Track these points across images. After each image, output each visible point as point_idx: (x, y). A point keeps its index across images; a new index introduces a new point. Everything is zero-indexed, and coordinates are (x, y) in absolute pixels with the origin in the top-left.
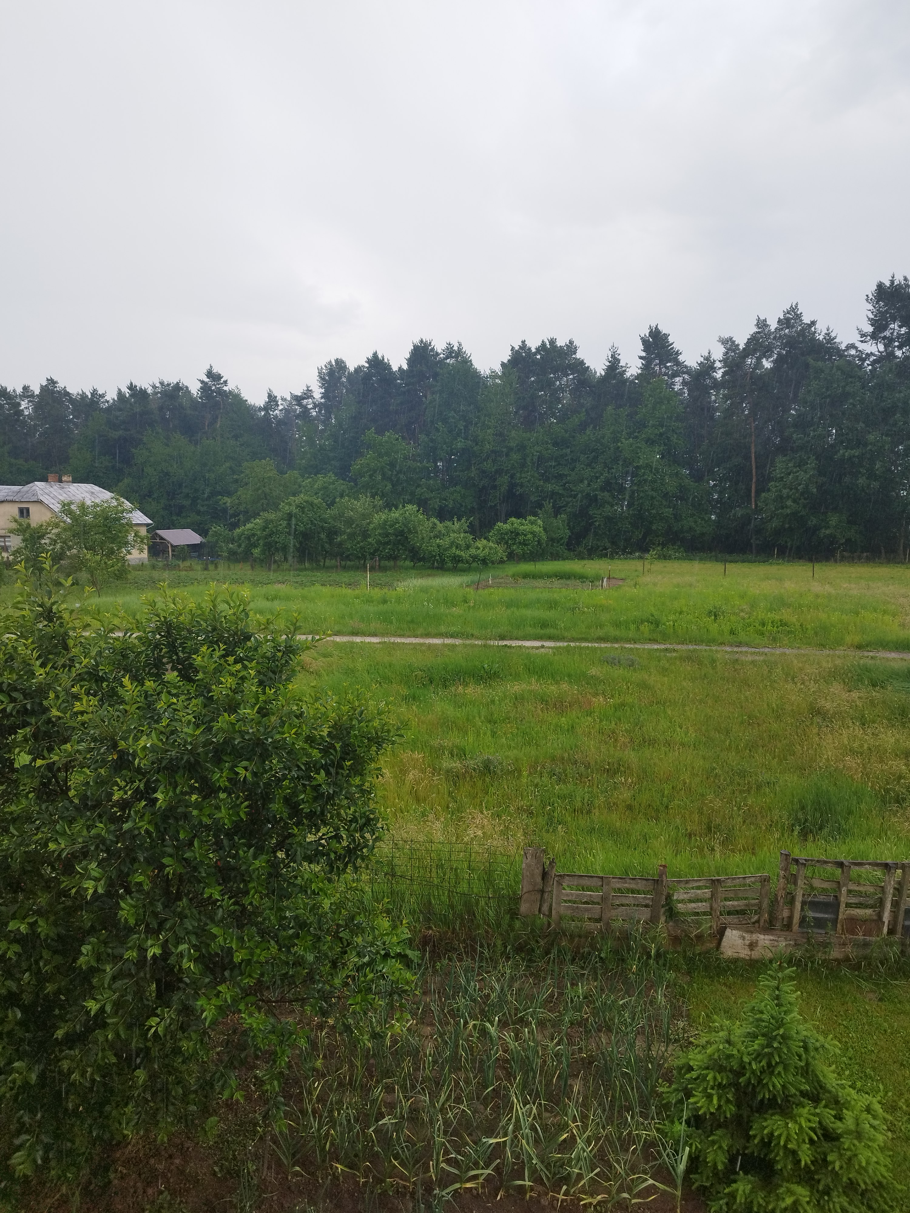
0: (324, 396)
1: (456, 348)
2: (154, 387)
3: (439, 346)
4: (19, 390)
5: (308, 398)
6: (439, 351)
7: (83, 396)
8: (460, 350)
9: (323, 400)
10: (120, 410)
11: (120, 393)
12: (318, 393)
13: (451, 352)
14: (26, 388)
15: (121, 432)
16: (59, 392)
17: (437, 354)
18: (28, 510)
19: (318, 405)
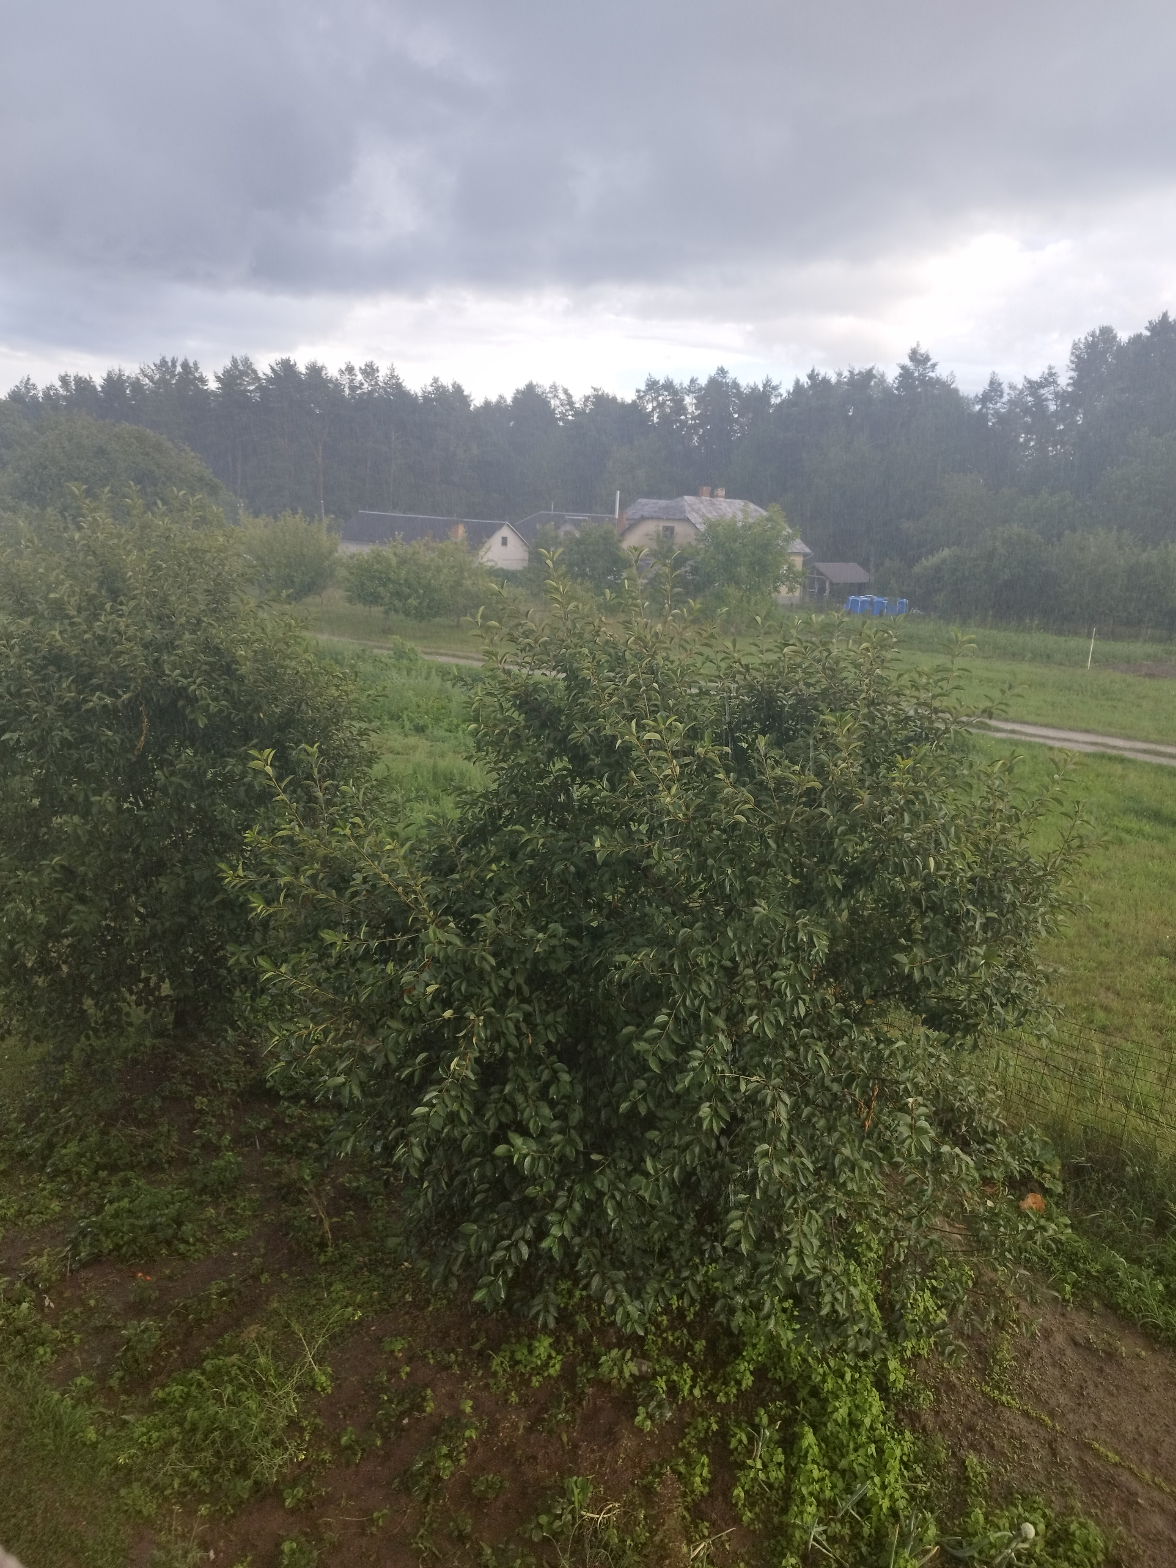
2: (841, 376)
5: (1049, 385)
7: (754, 389)
9: (1070, 389)
10: (794, 405)
11: (798, 385)
14: (693, 381)
15: (791, 434)
16: (727, 384)
18: (672, 529)
19: (1061, 397)
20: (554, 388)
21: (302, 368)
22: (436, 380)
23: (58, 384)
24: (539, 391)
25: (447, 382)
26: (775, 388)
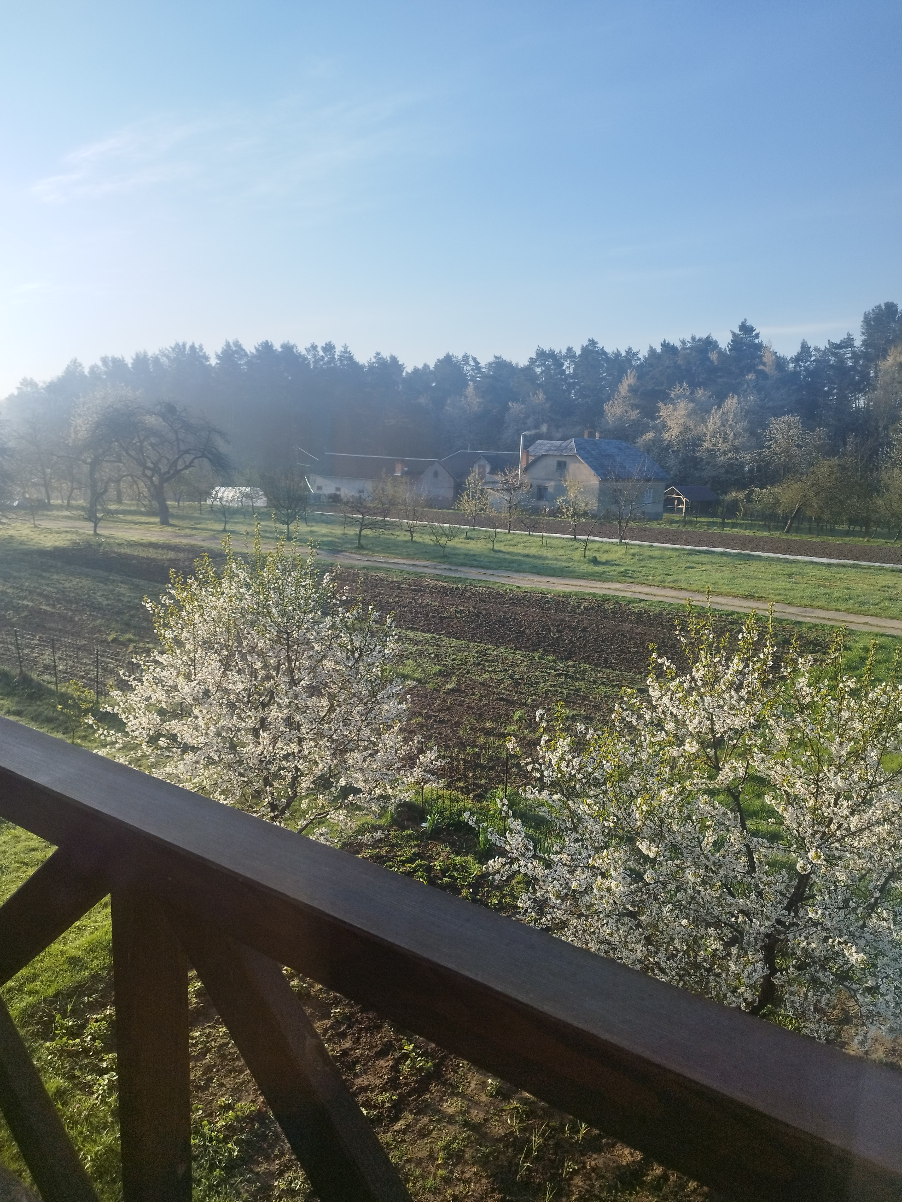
9: (863, 349)
10: (651, 366)
18: (565, 463)
22: (378, 354)
24: (455, 360)
25: (386, 355)
26: (636, 354)
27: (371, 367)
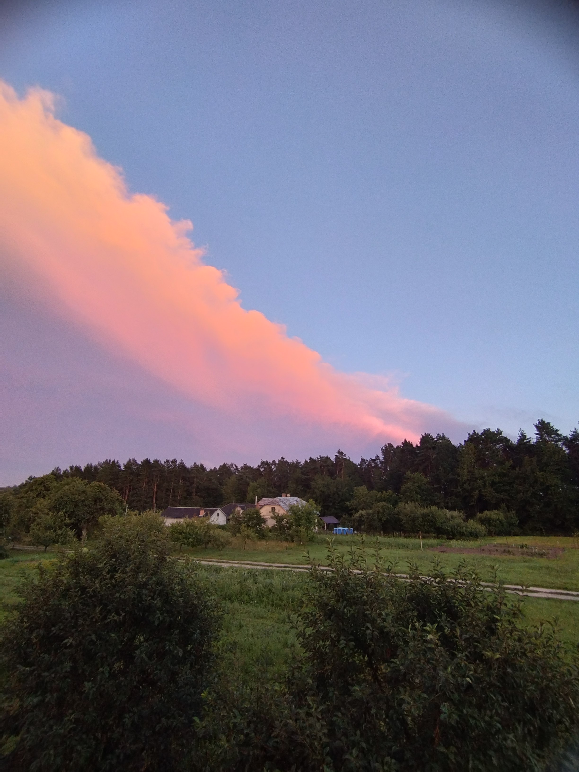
0: (384, 458)
1: (442, 436)
2: (318, 458)
3: (434, 436)
4: (271, 462)
5: (377, 460)
6: (434, 437)
7: (293, 463)
8: (443, 436)
10: (306, 467)
11: (306, 461)
12: (381, 458)
13: (439, 437)
14: (274, 461)
15: (306, 476)
16: (285, 462)
17: (433, 439)
18: (275, 508)
19: (381, 462)
20: (232, 464)
21: (152, 461)
22: (195, 463)
23: (69, 469)
24: (227, 465)
25: (198, 464)
26: (300, 463)
27: (192, 469)
